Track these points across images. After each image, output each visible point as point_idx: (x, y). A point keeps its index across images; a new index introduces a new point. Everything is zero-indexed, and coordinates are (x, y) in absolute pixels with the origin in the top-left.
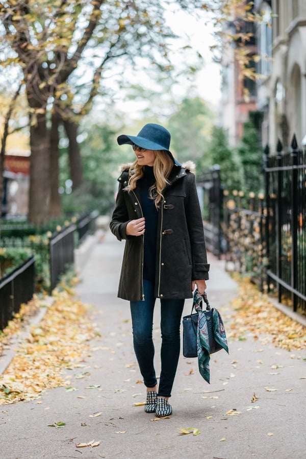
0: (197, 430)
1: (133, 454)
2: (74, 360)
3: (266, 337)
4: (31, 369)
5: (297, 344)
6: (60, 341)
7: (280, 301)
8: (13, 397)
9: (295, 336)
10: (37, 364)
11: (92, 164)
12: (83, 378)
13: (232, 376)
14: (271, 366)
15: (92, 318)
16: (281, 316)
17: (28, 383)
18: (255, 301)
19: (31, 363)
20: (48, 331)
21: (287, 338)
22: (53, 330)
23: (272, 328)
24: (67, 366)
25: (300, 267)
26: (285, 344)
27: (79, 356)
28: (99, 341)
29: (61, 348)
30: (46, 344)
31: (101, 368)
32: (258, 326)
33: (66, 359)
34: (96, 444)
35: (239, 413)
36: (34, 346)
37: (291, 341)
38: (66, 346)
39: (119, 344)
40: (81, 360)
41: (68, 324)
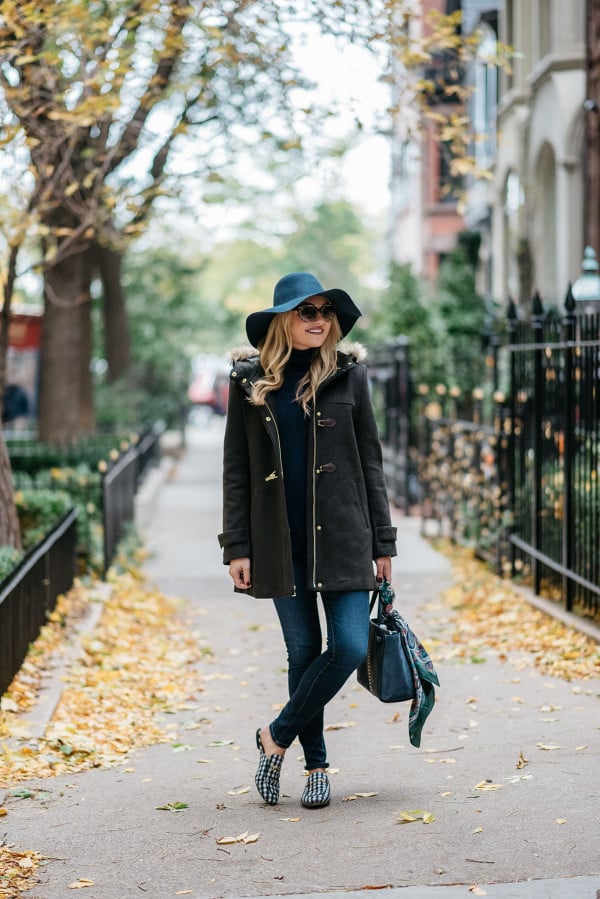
0: (429, 815)
1: (322, 855)
2: (174, 696)
3: (521, 657)
4: (99, 713)
5: (582, 668)
6: (139, 663)
7: (538, 592)
8: (78, 760)
9: (576, 654)
10: (107, 704)
11: (148, 331)
12: (197, 728)
13: (473, 724)
14: (540, 707)
15: (189, 622)
16: (543, 618)
17: (100, 736)
18: (488, 593)
19: (96, 702)
20: (114, 646)
21: (561, 658)
22: (122, 643)
23: (529, 640)
24: (165, 708)
25: (580, 529)
26: (559, 669)
27: (182, 690)
28: (211, 663)
29: (145, 676)
30: (116, 669)
31: (228, 710)
32: (502, 638)
33: (159, 694)
34: (253, 837)
35: (497, 786)
36: (94, 671)
37: (570, 663)
38: (154, 672)
39: (250, 669)
40: (187, 697)
41: (146, 633)
